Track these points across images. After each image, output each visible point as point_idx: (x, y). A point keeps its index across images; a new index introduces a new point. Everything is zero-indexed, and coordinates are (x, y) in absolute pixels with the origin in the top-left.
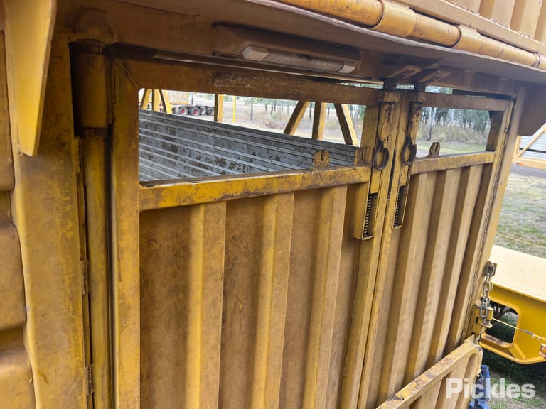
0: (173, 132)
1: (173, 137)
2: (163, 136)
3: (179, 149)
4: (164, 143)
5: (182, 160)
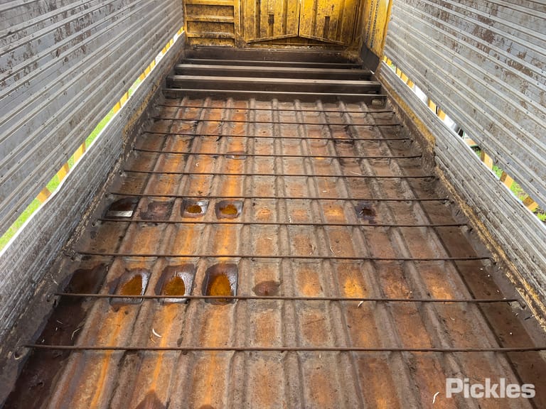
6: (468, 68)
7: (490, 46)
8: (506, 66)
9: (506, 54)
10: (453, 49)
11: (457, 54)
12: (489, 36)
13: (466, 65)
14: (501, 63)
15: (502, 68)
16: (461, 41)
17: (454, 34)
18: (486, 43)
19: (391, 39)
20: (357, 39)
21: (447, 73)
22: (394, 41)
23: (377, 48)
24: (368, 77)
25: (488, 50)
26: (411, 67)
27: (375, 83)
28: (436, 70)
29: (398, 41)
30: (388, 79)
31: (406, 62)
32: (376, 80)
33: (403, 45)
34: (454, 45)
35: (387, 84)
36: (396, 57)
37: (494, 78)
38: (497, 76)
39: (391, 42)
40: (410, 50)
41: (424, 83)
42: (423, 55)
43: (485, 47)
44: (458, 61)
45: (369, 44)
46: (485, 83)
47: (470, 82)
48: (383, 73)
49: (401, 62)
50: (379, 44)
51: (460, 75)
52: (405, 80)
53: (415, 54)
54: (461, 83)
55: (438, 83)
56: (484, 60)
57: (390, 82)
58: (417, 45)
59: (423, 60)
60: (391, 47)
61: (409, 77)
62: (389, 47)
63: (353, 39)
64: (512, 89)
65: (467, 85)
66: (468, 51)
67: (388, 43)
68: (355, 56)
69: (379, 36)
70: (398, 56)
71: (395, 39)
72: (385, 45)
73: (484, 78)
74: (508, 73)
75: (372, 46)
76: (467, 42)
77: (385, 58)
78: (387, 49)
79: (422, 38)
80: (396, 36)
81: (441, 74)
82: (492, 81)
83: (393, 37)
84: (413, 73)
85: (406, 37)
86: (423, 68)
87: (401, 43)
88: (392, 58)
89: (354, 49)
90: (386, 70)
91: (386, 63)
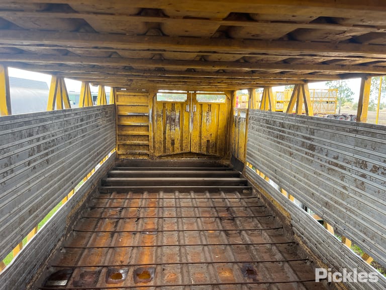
0: (313, 133)
1: (312, 137)
2: (303, 136)
3: (317, 148)
4: (304, 142)
5: (318, 159)
6: (302, 168)
7: (314, 153)
8: (327, 165)
9: (325, 157)
10: (290, 156)
11: (293, 159)
12: (312, 148)
13: (301, 166)
14: (323, 163)
15: (325, 166)
16: (294, 151)
17: (290, 148)
18: (311, 152)
19: (250, 152)
20: (228, 153)
21: (290, 171)
22: (252, 153)
23: (241, 158)
24: (238, 176)
25: (313, 156)
26: (266, 168)
27: (243, 179)
28: (282, 169)
29: (254, 153)
30: (252, 176)
31: (261, 165)
32: (243, 177)
33: (258, 155)
34: (291, 154)
35: (251, 180)
36: (254, 163)
37: (321, 172)
38: (323, 171)
39: (250, 154)
40: (263, 158)
41: (276, 178)
42: (272, 160)
43: (311, 154)
44: (295, 163)
45: (236, 156)
46: (316, 176)
47: (305, 176)
48: (248, 173)
49: (258, 165)
50: (243, 155)
51: (298, 171)
52: (263, 176)
53: (267, 160)
54: (299, 177)
55: (285, 177)
56: (312, 162)
57: (253, 178)
58: (267, 155)
59: (272, 163)
60: (250, 156)
61: (265, 174)
62: (249, 157)
63: (225, 153)
64: (334, 179)
65: (304, 177)
66: (300, 157)
67: (248, 155)
68: (228, 163)
69: (242, 151)
70: (256, 162)
71: (252, 151)
72: (247, 156)
73: (314, 173)
74: (329, 169)
75: (238, 157)
76: (299, 151)
77: (248, 163)
78: (248, 158)
79: (270, 151)
80: (253, 150)
81: (286, 172)
82: (320, 174)
83: (251, 151)
84: (267, 172)
85: (259, 150)
86: (273, 168)
87: (257, 154)
88: (252, 163)
89: (227, 159)
90: (249, 171)
91: (249, 166)
